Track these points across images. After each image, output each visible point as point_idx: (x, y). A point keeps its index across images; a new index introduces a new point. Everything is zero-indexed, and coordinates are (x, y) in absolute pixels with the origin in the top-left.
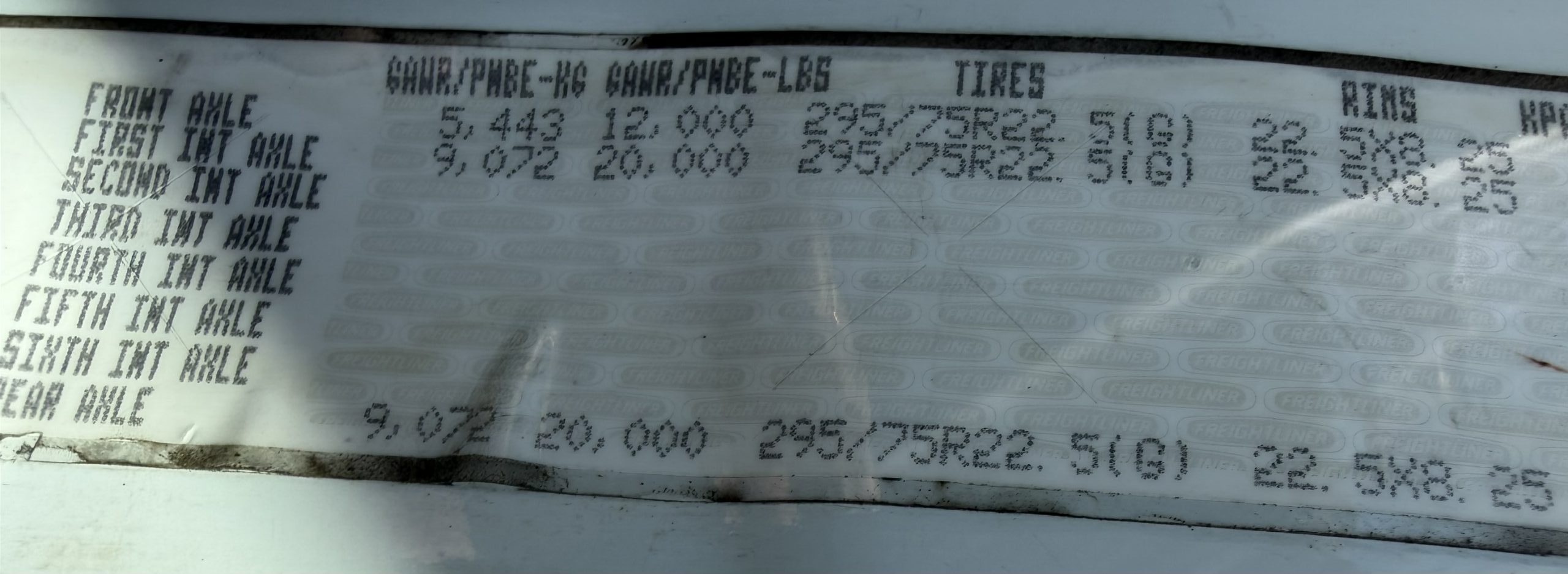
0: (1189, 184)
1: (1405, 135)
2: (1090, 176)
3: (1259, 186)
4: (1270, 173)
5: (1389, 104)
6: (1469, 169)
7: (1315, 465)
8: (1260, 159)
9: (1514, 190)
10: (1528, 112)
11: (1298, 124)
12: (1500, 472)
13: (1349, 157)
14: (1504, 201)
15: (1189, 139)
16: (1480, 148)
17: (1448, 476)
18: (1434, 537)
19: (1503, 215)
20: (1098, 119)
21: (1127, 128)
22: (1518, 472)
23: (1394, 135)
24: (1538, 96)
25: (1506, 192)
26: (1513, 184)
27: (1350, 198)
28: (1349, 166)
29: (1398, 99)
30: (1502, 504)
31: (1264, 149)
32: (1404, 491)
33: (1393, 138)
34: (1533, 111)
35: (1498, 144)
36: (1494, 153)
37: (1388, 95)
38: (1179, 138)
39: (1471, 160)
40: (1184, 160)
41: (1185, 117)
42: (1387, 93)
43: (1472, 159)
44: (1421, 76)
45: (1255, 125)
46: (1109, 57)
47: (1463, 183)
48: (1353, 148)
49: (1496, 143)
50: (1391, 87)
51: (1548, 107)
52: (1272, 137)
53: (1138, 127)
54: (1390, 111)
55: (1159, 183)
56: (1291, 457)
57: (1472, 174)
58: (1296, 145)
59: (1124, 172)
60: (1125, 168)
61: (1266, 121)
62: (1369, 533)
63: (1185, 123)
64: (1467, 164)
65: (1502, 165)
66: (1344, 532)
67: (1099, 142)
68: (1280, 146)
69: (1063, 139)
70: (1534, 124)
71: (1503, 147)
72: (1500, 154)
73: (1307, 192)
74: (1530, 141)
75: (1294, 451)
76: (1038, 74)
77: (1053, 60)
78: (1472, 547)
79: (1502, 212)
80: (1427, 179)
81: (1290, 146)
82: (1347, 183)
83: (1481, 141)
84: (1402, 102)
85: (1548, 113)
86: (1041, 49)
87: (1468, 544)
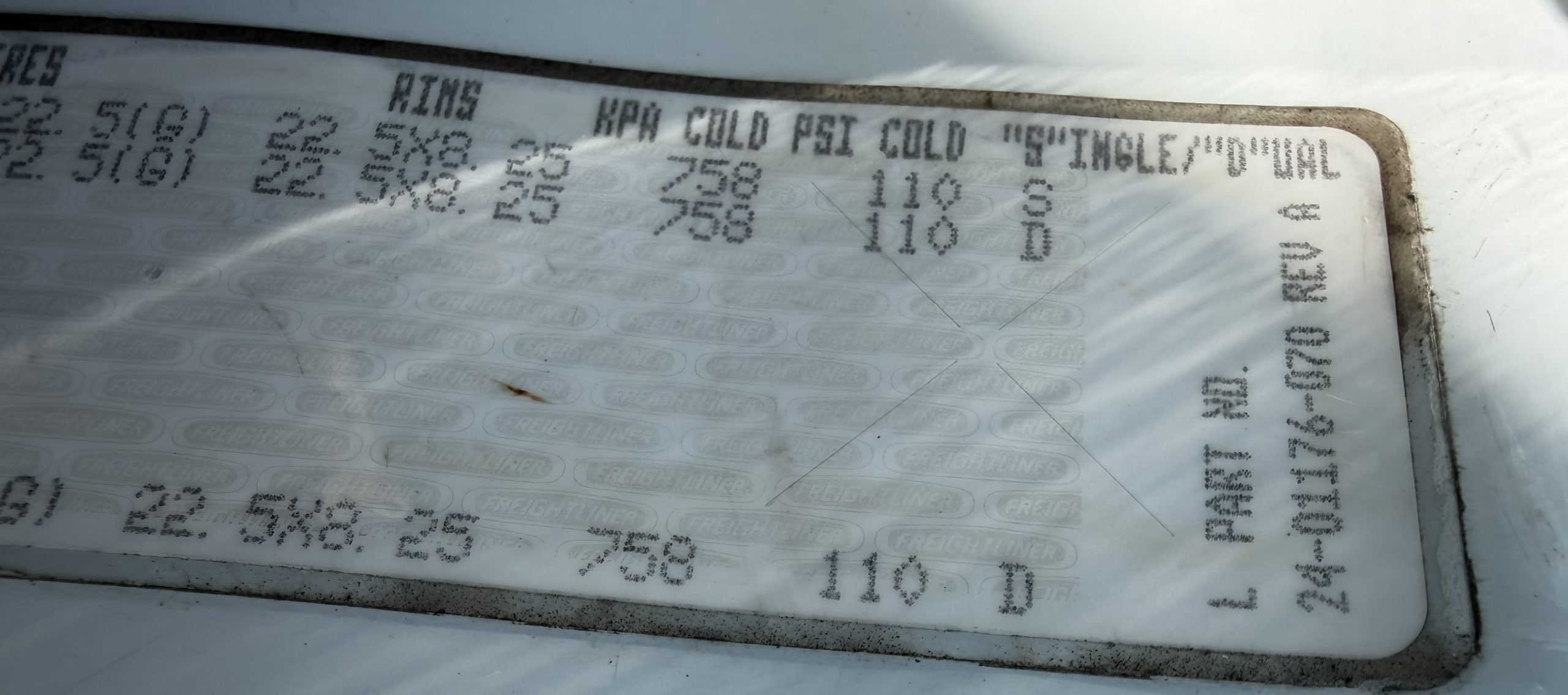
0: (181, 185)
1: (453, 134)
2: (75, 173)
3: (260, 187)
4: (278, 173)
5: (446, 100)
6: (516, 172)
7: (203, 507)
8: (272, 157)
9: (558, 196)
10: (608, 110)
11: (330, 120)
12: (421, 516)
13: (377, 157)
14: (543, 209)
15: (200, 134)
16: (536, 149)
17: (354, 521)
18: (311, 592)
19: (537, 225)
20: (106, 109)
21: (134, 121)
22: (441, 517)
23: (438, 135)
24: (623, 94)
25: (549, 199)
26: (560, 189)
27: (361, 202)
28: (374, 167)
29: (460, 92)
30: (407, 554)
31: (281, 147)
32: (295, 539)
33: (436, 136)
34: (613, 110)
35: (560, 146)
36: (552, 155)
37: (449, 89)
38: (189, 131)
39: (520, 163)
40: (186, 157)
41: (204, 108)
42: (449, 87)
43: (523, 162)
44: (495, 69)
45: (279, 119)
46: (141, 41)
47: (502, 188)
48: (384, 147)
49: (557, 144)
50: (455, 81)
51: (633, 106)
52: (295, 134)
53: (149, 118)
54: (444, 106)
55: (149, 183)
56: (178, 498)
57: (516, 178)
58: (320, 143)
59: (115, 170)
60: (117, 165)
61: (293, 115)
62: (234, 587)
63: (201, 115)
64: (515, 167)
65: (555, 168)
66: (205, 587)
67: (98, 136)
68: (299, 144)
69: (61, 131)
70: (610, 124)
71: (564, 149)
72: (558, 157)
73: (313, 194)
74: (600, 142)
75: (184, 491)
76: (57, 58)
77: (78, 43)
78: (352, 605)
79: (536, 221)
80: (461, 184)
81: (313, 144)
82: (363, 186)
83: (540, 141)
84: (462, 98)
85: (630, 111)
86: (68, 31)
87: (348, 601)
